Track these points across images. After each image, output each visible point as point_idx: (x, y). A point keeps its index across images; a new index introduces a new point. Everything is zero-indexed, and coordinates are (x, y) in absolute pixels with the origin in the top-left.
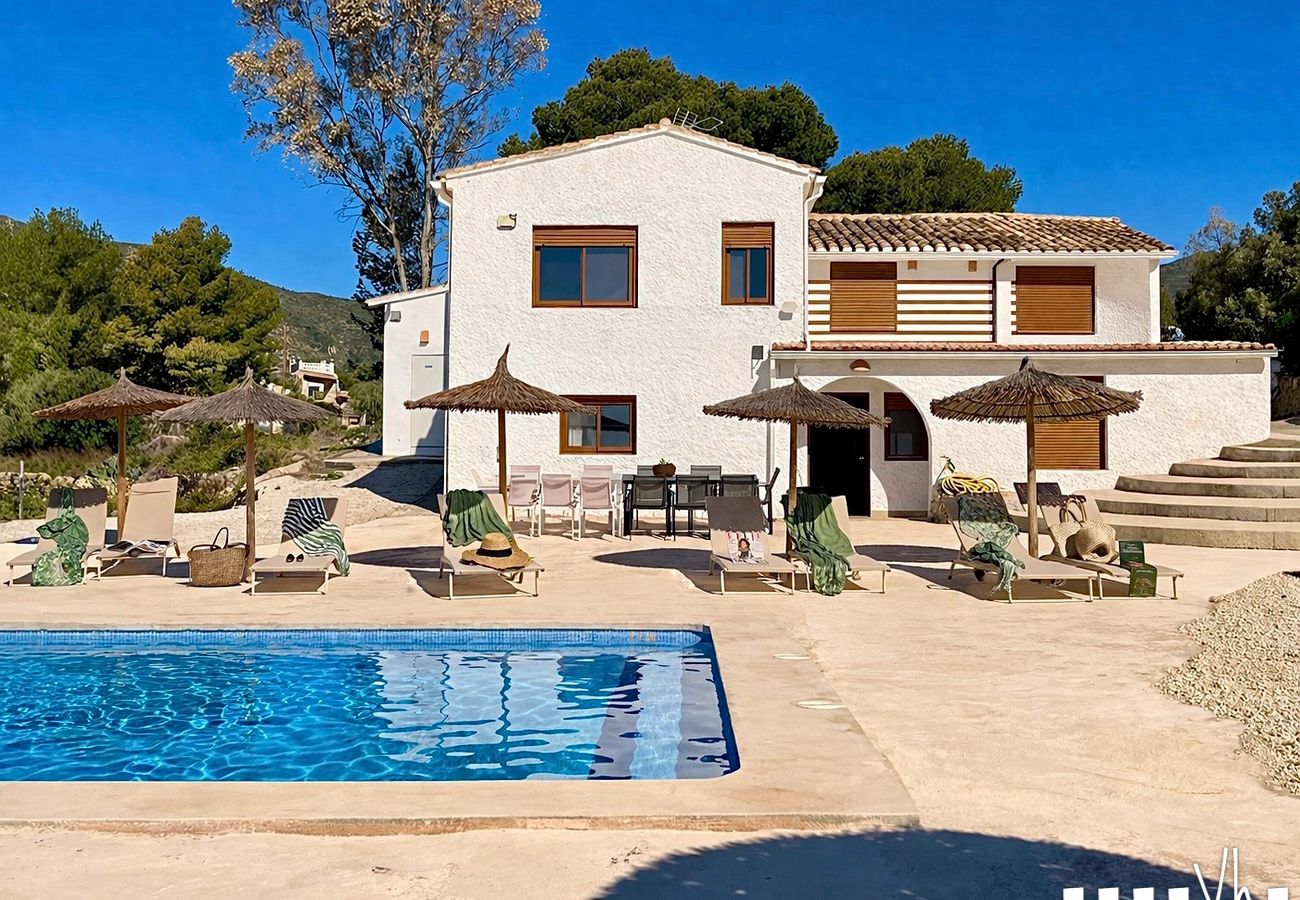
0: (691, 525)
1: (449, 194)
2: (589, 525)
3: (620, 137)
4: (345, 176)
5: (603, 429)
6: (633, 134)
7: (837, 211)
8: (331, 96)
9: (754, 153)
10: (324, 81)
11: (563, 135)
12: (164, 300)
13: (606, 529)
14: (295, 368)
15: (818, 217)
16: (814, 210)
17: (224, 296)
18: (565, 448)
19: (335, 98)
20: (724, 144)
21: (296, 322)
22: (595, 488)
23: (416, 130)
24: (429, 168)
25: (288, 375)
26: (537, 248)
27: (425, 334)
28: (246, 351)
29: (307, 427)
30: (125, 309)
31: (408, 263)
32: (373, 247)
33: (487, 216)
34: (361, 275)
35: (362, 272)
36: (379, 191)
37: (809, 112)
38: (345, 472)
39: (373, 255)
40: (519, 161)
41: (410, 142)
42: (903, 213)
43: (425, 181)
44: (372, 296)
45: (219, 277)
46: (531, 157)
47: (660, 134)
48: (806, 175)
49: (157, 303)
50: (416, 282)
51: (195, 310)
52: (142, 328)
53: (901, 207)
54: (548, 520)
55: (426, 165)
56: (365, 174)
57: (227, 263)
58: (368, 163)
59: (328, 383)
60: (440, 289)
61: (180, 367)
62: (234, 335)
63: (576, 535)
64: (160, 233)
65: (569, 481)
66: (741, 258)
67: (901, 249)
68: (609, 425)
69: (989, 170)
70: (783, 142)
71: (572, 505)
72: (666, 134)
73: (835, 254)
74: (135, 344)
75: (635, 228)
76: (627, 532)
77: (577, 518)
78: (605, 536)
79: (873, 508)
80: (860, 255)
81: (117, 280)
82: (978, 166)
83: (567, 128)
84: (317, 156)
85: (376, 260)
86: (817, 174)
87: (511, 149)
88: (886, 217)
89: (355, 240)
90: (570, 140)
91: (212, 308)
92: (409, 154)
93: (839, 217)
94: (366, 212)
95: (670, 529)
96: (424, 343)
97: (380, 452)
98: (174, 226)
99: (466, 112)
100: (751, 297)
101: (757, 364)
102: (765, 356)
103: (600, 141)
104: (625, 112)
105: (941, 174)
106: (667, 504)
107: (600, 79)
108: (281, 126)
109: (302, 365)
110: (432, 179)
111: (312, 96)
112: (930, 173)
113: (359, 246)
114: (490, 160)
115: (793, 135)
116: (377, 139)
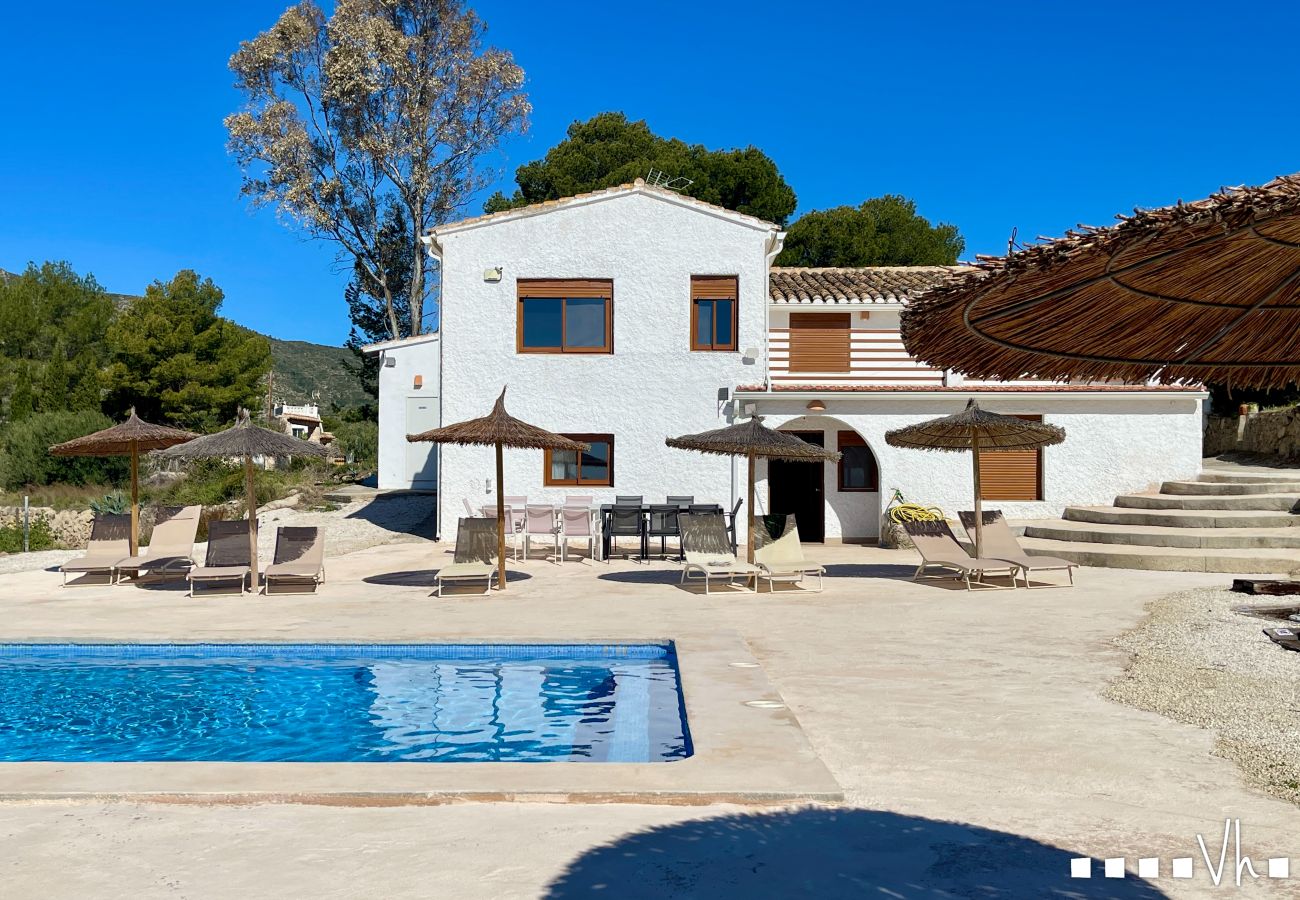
0: (664, 549)
1: (439, 249)
2: (571, 550)
3: (598, 195)
4: (336, 230)
5: (582, 464)
6: (609, 193)
7: (796, 265)
8: (323, 156)
9: (720, 211)
10: (316, 141)
11: (544, 194)
12: (159, 348)
13: (586, 554)
14: (280, 411)
15: (778, 270)
16: (775, 264)
17: (217, 344)
18: (549, 481)
19: (327, 157)
20: (693, 203)
21: (282, 368)
22: (575, 517)
23: (404, 188)
24: (418, 224)
25: (272, 418)
26: (521, 300)
27: (418, 378)
28: (238, 394)
29: (298, 464)
30: (121, 357)
31: (398, 312)
32: (365, 298)
33: (475, 269)
34: (354, 324)
35: (355, 321)
36: (370, 246)
37: (771, 172)
38: (342, 505)
39: (364, 306)
40: (503, 218)
41: (399, 201)
42: (856, 266)
43: (415, 236)
44: (366, 343)
45: (213, 327)
46: (515, 214)
47: (636, 193)
48: (766, 231)
49: (153, 350)
50: (407, 330)
51: (190, 357)
52: (137, 373)
53: (854, 261)
54: (532, 547)
55: (415, 220)
56: (356, 229)
57: (219, 313)
58: (359, 219)
59: (312, 425)
60: (432, 337)
61: (175, 410)
62: (227, 380)
63: (559, 559)
64: (154, 285)
65: (551, 511)
66: (709, 308)
67: (855, 300)
68: (588, 461)
69: (934, 227)
70: (747, 200)
71: (555, 531)
72: (640, 193)
73: (794, 305)
74: (132, 388)
75: (611, 281)
76: (606, 557)
77: (560, 544)
78: (585, 560)
79: (828, 534)
80: (818, 306)
81: (111, 329)
82: (924, 224)
83: (548, 186)
84: (311, 211)
85: (369, 310)
86: (778, 230)
87: (496, 206)
88: (841, 271)
89: (348, 291)
90: (551, 199)
91: (207, 355)
92: (400, 211)
93: (798, 271)
94: (358, 265)
95: (644, 553)
96: (418, 387)
97: (375, 485)
98: (168, 278)
99: (452, 171)
100: (717, 343)
101: (724, 404)
102: (730, 398)
103: (580, 199)
104: (602, 172)
105: (890, 231)
106: (642, 531)
107: (580, 141)
108: (274, 184)
109: (286, 409)
110: (422, 235)
111: (305, 156)
112: (881, 230)
113: (351, 296)
114: (475, 217)
115: (755, 195)
116: (368, 196)
